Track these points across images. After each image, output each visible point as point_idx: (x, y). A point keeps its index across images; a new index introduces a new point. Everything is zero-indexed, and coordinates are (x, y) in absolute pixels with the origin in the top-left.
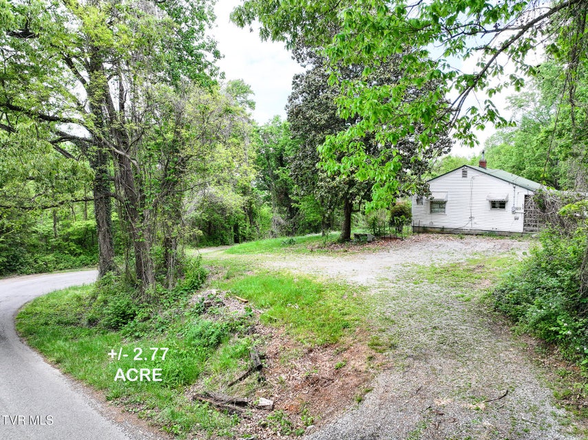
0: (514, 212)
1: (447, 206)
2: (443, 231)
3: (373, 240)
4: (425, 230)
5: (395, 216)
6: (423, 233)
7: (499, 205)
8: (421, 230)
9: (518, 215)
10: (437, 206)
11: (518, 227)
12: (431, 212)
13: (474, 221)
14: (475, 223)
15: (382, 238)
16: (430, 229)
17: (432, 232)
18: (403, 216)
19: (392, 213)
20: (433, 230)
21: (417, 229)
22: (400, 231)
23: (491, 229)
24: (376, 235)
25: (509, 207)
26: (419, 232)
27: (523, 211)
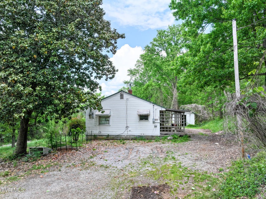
0: (154, 122)
1: (111, 119)
2: (108, 138)
3: (50, 152)
4: (96, 138)
5: (73, 128)
6: (94, 140)
7: (144, 118)
8: (93, 137)
9: (156, 124)
10: (104, 119)
11: (157, 132)
12: (100, 124)
13: (129, 129)
14: (130, 131)
15: (58, 150)
16: (99, 137)
17: (101, 139)
18: (78, 128)
19: (70, 126)
20: (101, 137)
21: (90, 137)
22: (76, 140)
23: (140, 135)
24: (53, 147)
25: (151, 119)
26: (91, 140)
27: (159, 121)
